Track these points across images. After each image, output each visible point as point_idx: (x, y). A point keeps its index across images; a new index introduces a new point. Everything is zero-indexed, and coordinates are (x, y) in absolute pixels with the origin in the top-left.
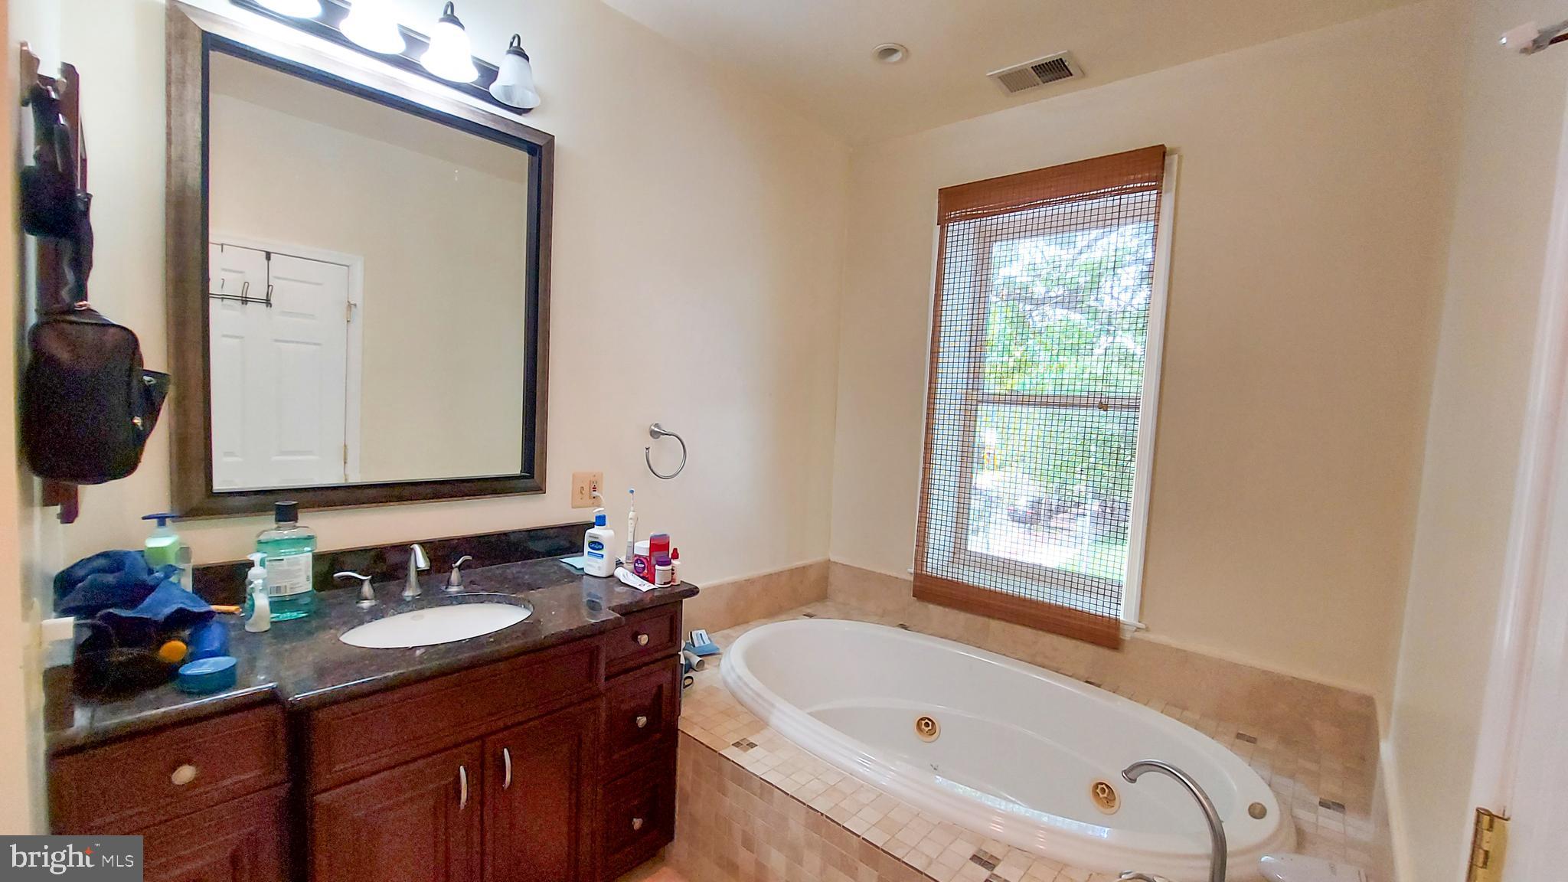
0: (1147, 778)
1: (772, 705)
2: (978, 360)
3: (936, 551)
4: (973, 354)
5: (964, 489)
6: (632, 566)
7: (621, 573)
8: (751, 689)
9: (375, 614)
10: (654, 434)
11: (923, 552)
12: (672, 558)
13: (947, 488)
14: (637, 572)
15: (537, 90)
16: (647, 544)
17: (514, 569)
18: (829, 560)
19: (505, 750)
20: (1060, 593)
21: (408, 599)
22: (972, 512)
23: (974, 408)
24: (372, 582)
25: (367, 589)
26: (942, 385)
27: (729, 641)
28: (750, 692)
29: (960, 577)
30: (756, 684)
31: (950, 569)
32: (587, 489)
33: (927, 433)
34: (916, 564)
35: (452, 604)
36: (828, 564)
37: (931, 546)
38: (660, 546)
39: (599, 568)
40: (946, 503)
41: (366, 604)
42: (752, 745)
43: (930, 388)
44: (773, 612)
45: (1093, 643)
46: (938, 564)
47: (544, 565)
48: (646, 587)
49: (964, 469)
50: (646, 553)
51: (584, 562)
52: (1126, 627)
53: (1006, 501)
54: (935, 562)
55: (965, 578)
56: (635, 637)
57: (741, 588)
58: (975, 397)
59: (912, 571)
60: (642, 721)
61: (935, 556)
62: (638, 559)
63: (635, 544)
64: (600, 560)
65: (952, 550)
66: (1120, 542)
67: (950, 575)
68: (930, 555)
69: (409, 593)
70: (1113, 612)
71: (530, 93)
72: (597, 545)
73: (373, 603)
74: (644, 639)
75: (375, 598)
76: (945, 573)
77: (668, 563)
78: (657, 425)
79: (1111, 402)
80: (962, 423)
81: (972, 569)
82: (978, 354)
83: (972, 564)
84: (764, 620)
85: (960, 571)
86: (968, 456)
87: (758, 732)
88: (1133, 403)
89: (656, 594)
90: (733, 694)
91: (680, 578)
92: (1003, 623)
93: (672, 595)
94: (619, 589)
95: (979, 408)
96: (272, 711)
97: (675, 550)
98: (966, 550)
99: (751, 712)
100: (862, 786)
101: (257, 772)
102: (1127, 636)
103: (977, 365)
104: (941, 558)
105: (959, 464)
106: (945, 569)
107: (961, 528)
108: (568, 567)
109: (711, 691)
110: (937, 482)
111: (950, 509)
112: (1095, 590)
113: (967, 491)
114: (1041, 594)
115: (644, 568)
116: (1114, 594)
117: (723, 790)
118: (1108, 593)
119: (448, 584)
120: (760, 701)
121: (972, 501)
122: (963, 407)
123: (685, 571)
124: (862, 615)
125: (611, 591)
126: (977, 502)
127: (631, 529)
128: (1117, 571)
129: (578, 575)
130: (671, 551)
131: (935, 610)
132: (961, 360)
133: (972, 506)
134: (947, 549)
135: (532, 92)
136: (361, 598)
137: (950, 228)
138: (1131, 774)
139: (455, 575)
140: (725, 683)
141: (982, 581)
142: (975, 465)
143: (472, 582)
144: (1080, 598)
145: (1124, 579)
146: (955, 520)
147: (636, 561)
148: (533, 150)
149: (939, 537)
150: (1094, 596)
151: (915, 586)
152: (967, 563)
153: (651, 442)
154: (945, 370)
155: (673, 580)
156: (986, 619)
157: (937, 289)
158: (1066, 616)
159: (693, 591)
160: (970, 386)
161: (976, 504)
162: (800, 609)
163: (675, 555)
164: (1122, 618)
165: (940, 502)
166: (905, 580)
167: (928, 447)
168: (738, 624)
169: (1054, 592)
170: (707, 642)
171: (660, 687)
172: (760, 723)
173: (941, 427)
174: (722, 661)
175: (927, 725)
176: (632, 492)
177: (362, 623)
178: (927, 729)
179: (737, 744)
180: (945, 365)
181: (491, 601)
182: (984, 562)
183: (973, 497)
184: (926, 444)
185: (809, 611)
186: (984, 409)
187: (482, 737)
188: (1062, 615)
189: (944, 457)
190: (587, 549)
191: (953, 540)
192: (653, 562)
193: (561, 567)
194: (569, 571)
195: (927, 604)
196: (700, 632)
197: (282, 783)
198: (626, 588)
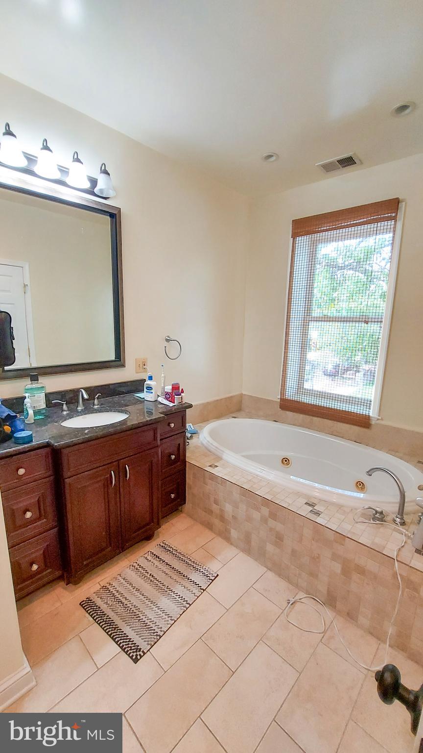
0: (376, 474)
1: (223, 451)
2: (309, 302)
3: (290, 389)
4: (307, 299)
5: (303, 360)
6: (164, 397)
7: (161, 399)
8: (214, 446)
9: (70, 417)
10: (167, 340)
11: (284, 389)
12: (181, 392)
13: (295, 361)
14: (167, 399)
15: (115, 189)
16: (170, 387)
17: (116, 398)
18: (242, 394)
19: (127, 466)
20: (344, 405)
21: (80, 411)
22: (306, 371)
23: (307, 324)
24: (66, 404)
25: (65, 407)
26: (293, 315)
27: (202, 428)
28: (214, 447)
29: (301, 399)
30: (215, 444)
31: (296, 396)
32: (141, 365)
33: (286, 336)
34: (281, 395)
35: (96, 413)
36: (242, 395)
37: (288, 386)
38: (176, 388)
39: (151, 398)
40: (294, 367)
41: (65, 413)
42: (217, 466)
43: (287, 316)
44: (219, 416)
45: (359, 426)
46: (290, 394)
47: (128, 397)
48: (171, 405)
49: (303, 352)
50: (170, 391)
51: (144, 395)
52: (373, 419)
53: (321, 366)
54: (290, 393)
55: (303, 400)
56: (169, 425)
57: (206, 405)
58: (308, 319)
59: (279, 397)
60: (173, 457)
61: (290, 391)
62: (167, 393)
63: (166, 387)
64: (151, 394)
65: (297, 388)
66: (371, 385)
67: (296, 398)
68: (287, 390)
69: (79, 408)
70: (367, 412)
71: (111, 191)
72: (149, 388)
73: (68, 412)
74: (172, 425)
75: (68, 410)
76: (294, 398)
77: (180, 395)
78: (168, 337)
79: (370, 320)
80: (302, 331)
81: (306, 396)
82: (310, 299)
83: (306, 393)
84: (215, 420)
85: (301, 397)
86: (304, 346)
87: (218, 461)
88: (380, 320)
89: (176, 407)
90: (206, 448)
91: (184, 401)
92: (319, 419)
93: (182, 408)
94: (160, 406)
95: (310, 324)
96: (47, 450)
97: (182, 389)
98: (303, 388)
99: (214, 454)
100: (261, 480)
101: (44, 472)
102: (373, 422)
103: (309, 304)
104: (292, 391)
105: (300, 349)
106: (294, 396)
107: (301, 379)
108: (138, 398)
109: (197, 447)
110: (290, 358)
111: (296, 370)
112: (359, 403)
113: (304, 361)
114: (336, 406)
115: (169, 397)
116: (368, 405)
117: (205, 483)
118: (365, 404)
119: (94, 405)
120: (218, 450)
121: (306, 366)
122: (302, 324)
123: (187, 398)
124: (258, 417)
125: (156, 407)
126: (308, 366)
127: (163, 381)
128: (370, 395)
129: (142, 401)
130: (180, 390)
131: (290, 414)
132: (302, 302)
133: (306, 368)
134: (294, 387)
135: (112, 190)
136: (63, 411)
137: (297, 239)
138: (370, 473)
139: (96, 401)
140: (203, 444)
141: (310, 401)
142: (308, 350)
143: (102, 404)
144: (353, 407)
145: (373, 399)
146: (298, 374)
147: (166, 394)
148: (112, 216)
149: (291, 383)
150: (359, 406)
151: (280, 404)
152: (303, 393)
153: (166, 344)
154: (294, 307)
155: (182, 402)
156: (311, 417)
157: (291, 269)
158: (347, 415)
159: (190, 406)
160: (306, 314)
161: (307, 368)
162: (231, 415)
163: (182, 391)
164: (371, 415)
165: (292, 367)
166: (276, 402)
167: (287, 343)
168: (205, 421)
169: (342, 405)
170: (193, 428)
171: (179, 444)
172: (219, 458)
173: (292, 333)
174: (200, 436)
175: (286, 461)
176: (163, 366)
177: (65, 420)
178: (286, 462)
179: (210, 466)
180: (294, 305)
181: (111, 411)
182: (311, 393)
183: (306, 364)
184: (285, 341)
185: (234, 416)
186: (312, 325)
187: (118, 460)
188: (345, 415)
189: (294, 347)
190: (145, 390)
191: (297, 383)
192: (174, 394)
193: (134, 398)
194: (137, 399)
195: (285, 411)
196: (189, 424)
197: (50, 476)
198: (163, 406)
